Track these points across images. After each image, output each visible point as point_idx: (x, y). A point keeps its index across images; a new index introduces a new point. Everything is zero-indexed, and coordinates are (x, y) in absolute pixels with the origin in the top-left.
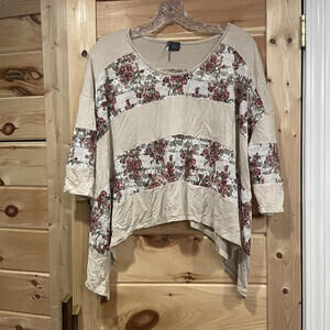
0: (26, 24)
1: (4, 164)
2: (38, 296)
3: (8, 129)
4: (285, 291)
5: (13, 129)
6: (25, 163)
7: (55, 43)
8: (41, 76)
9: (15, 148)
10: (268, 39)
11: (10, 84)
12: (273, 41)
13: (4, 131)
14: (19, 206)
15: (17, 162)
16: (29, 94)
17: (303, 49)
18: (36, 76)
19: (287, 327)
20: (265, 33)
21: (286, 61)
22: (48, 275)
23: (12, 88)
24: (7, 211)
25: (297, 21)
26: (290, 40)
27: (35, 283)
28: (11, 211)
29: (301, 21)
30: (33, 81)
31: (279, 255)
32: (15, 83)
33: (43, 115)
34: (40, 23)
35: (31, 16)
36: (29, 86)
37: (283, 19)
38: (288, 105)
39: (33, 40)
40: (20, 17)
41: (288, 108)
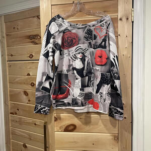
0: (36, 19)
1: (30, 68)
3: (31, 56)
4: (125, 118)
5: (33, 56)
8: (41, 37)
9: (33, 63)
10: (119, 18)
11: (31, 41)
12: (121, 19)
13: (29, 57)
15: (34, 68)
17: (133, 22)
18: (39, 37)
19: (126, 132)
20: (118, 16)
23: (32, 42)
24: (31, 85)
26: (127, 19)
28: (33, 84)
29: (132, 11)
30: (38, 39)
32: (33, 40)
34: (40, 19)
35: (37, 16)
36: (37, 41)
37: (125, 10)
39: (38, 25)
40: (34, 17)
41: (126, 46)
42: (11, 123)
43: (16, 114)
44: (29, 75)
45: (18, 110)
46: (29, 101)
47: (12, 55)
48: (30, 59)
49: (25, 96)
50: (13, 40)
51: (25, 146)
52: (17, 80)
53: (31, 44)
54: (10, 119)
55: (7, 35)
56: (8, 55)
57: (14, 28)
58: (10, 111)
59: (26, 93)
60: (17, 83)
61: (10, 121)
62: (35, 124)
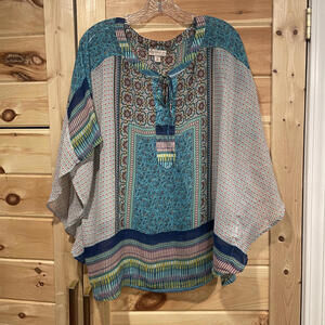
0: (27, 7)
1: (4, 151)
2: (42, 284)
3: (8, 116)
4: (286, 272)
5: (14, 115)
6: (27, 150)
7: (59, 28)
8: (44, 61)
9: (16, 135)
10: (275, 30)
11: (10, 69)
12: (279, 33)
13: (3, 118)
14: (21, 194)
15: (18, 149)
16: (31, 79)
17: (308, 41)
18: (38, 61)
19: (288, 305)
20: (272, 25)
21: (292, 52)
22: (52, 262)
23: (12, 73)
24: (8, 200)
25: (303, 14)
26: (295, 32)
27: (38, 271)
28: (13, 199)
29: (307, 14)
30: (34, 66)
31: (281, 239)
32: (16, 68)
33: (47, 102)
34: (42, 6)
36: (29, 71)
37: (289, 12)
38: (293, 95)
39: (34, 24)
41: (292, 98)
48: (4, 123)
53: (10, 78)
62: (22, 316)
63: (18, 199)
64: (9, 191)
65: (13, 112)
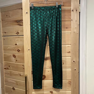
0: (20, 10)
1: (17, 41)
3: (18, 33)
4: (75, 70)
5: (19, 33)
6: (21, 40)
9: (19, 37)
10: (72, 10)
12: (73, 11)
13: (17, 33)
15: (19, 40)
17: (80, 13)
20: (71, 8)
23: (18, 24)
24: (18, 51)
26: (77, 10)
27: (23, 66)
28: (19, 50)
29: (79, 6)
31: (74, 61)
35: (21, 8)
37: (75, 5)
38: (76, 26)
42: (5, 75)
43: (8, 69)
44: (16, 44)
45: (9, 66)
46: (16, 61)
47: (5, 33)
48: (17, 35)
49: (14, 58)
50: (6, 23)
51: (14, 89)
52: (9, 48)
53: (18, 25)
54: (4, 72)
55: (2, 20)
56: (3, 32)
57: (7, 16)
58: (4, 68)
59: (14, 56)
60: (9, 50)
61: (4, 74)
62: (20, 75)
63: (19, 51)
64: (18, 49)
65: (18, 32)
